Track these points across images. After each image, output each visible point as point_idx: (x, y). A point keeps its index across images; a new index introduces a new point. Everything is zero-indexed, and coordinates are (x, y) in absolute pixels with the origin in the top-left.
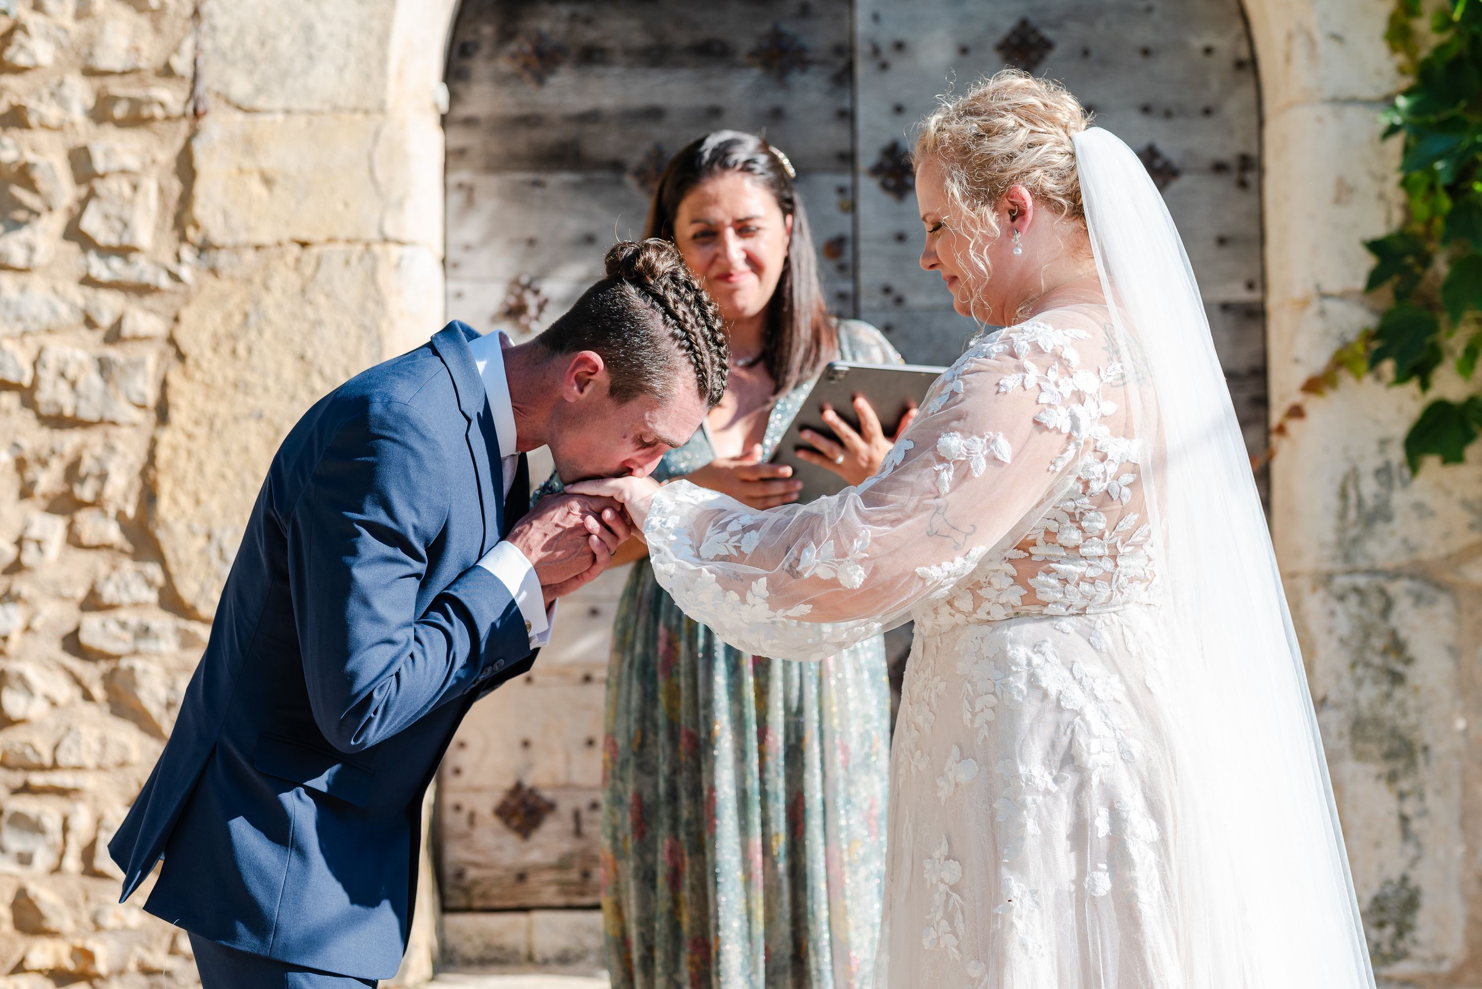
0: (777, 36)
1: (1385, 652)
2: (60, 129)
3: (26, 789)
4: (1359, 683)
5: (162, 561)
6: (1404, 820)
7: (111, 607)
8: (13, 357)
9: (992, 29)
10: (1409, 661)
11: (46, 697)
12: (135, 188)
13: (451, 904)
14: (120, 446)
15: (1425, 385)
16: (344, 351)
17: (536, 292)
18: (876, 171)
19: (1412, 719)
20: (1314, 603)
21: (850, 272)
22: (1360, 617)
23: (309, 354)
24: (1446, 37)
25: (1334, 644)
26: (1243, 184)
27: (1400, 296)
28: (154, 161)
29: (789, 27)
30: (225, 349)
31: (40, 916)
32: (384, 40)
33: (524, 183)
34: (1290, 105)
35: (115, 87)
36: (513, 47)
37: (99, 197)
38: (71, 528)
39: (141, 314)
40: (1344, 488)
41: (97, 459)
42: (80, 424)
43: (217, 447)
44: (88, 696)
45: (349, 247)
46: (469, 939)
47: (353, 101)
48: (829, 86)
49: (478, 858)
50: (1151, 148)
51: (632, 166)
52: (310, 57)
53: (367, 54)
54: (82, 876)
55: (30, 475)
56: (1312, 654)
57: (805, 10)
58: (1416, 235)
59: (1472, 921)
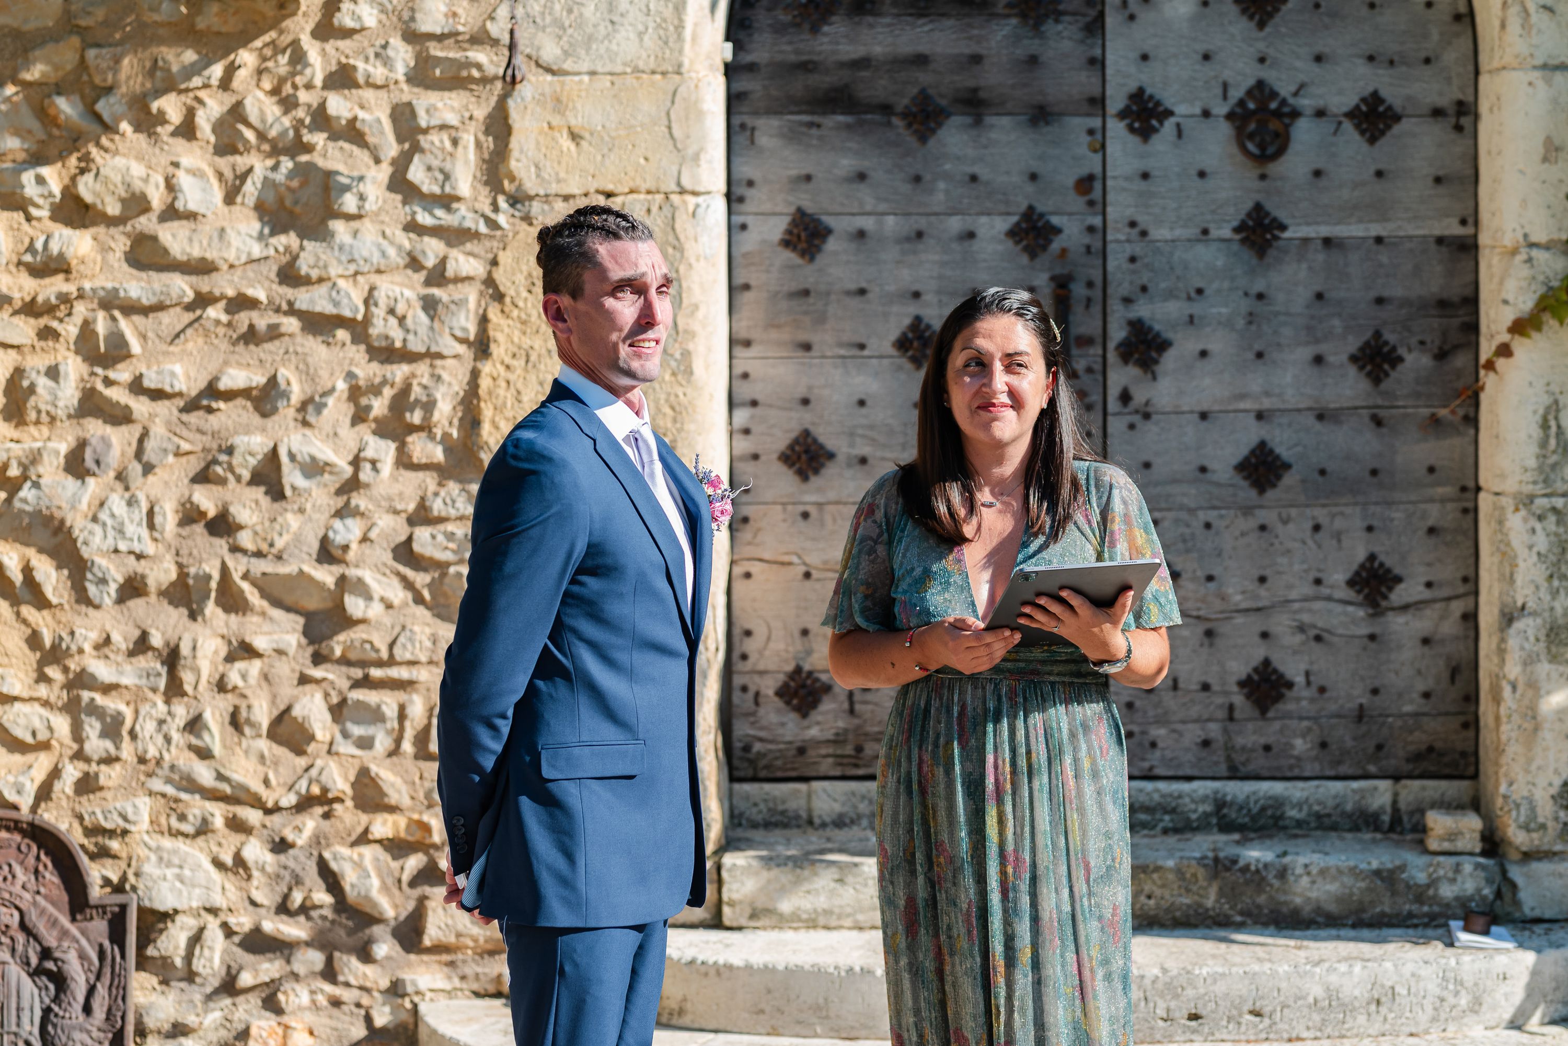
2: (385, 86)
3: (366, 682)
4: (1555, 593)
7: (441, 520)
8: (348, 296)
11: (382, 599)
12: (455, 142)
13: (737, 774)
14: (445, 376)
18: (1122, 115)
20: (1518, 523)
21: (1099, 207)
22: (1556, 534)
25: (1535, 558)
26: (1459, 128)
28: (471, 118)
31: (383, 794)
32: (680, 7)
33: (801, 124)
34: (1505, 68)
35: (436, 50)
37: (422, 151)
38: (402, 450)
39: (461, 258)
40: (1545, 420)
41: (425, 387)
42: (407, 356)
43: (532, 378)
44: (419, 600)
45: (650, 197)
46: (755, 805)
47: (652, 65)
48: (1079, 35)
49: (762, 734)
50: (1375, 95)
51: (899, 109)
52: (612, 22)
53: (665, 20)
54: (417, 757)
55: (364, 401)
56: (1514, 566)
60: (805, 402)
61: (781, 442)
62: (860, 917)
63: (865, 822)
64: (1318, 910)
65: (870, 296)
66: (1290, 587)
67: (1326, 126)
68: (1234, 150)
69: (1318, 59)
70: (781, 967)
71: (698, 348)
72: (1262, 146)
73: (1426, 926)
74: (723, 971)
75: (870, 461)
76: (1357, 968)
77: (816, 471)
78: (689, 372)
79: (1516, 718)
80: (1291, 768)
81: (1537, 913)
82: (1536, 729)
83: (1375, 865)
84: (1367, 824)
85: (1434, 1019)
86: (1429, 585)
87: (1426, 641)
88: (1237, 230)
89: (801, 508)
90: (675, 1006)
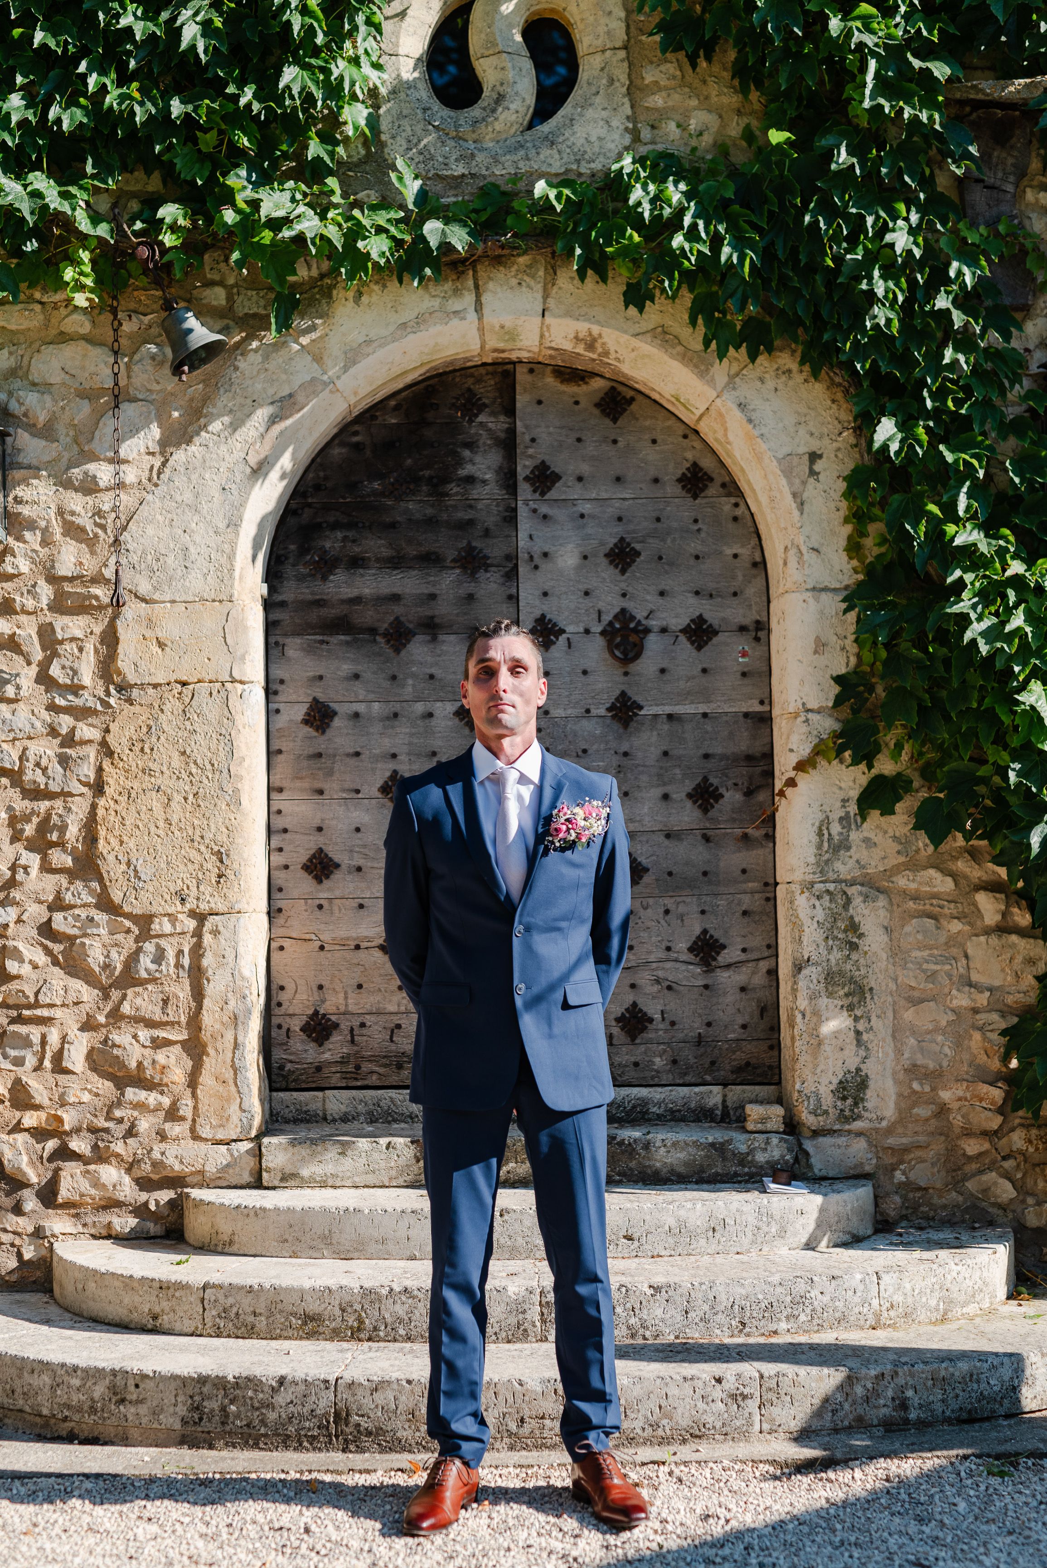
0: (470, 549)
1: (845, 931)
2: (34, 613)
3: (19, 1020)
4: (830, 949)
5: (101, 880)
6: (858, 1033)
7: (72, 907)
8: (9, 755)
9: (602, 544)
10: (861, 936)
11: (31, 962)
12: (81, 649)
13: (273, 1086)
14: (74, 808)
15: (870, 767)
16: (209, 749)
19: (863, 971)
20: (803, 902)
22: (830, 909)
23: (188, 752)
24: (882, 549)
25: (815, 926)
26: (757, 639)
27: (855, 711)
28: (91, 633)
29: (477, 544)
30: (137, 749)
31: (31, 1097)
32: (231, 557)
33: (315, 641)
34: (786, 592)
35: (68, 588)
36: (308, 558)
37: (59, 656)
38: (45, 860)
39: (85, 728)
40: (820, 829)
41: (60, 816)
42: (50, 795)
43: (132, 808)
44: (56, 963)
45: (211, 685)
46: (288, 1107)
47: (213, 595)
48: (502, 580)
49: (291, 1057)
50: (700, 617)
51: (382, 630)
52: (186, 567)
53: (221, 565)
54: (53, 1071)
55: (19, 826)
56: (801, 931)
57: (487, 533)
58: (864, 673)
59: (900, 1095)
60: (320, 829)
61: (303, 857)
62: (357, 1179)
63: (362, 1118)
64: (672, 1171)
65: (362, 757)
66: (649, 952)
67: (668, 639)
68: (607, 655)
69: (662, 594)
70: (299, 1209)
71: (245, 787)
72: (625, 653)
73: (747, 1182)
74: (259, 1212)
75: (366, 870)
76: (699, 1206)
77: (327, 877)
78: (238, 805)
79: (805, 1036)
80: (653, 1078)
81: (824, 1173)
82: (819, 1044)
83: (711, 1139)
84: (706, 1117)
85: (753, 1242)
86: (744, 950)
87: (743, 989)
88: (609, 710)
89: (318, 902)
90: (227, 1239)
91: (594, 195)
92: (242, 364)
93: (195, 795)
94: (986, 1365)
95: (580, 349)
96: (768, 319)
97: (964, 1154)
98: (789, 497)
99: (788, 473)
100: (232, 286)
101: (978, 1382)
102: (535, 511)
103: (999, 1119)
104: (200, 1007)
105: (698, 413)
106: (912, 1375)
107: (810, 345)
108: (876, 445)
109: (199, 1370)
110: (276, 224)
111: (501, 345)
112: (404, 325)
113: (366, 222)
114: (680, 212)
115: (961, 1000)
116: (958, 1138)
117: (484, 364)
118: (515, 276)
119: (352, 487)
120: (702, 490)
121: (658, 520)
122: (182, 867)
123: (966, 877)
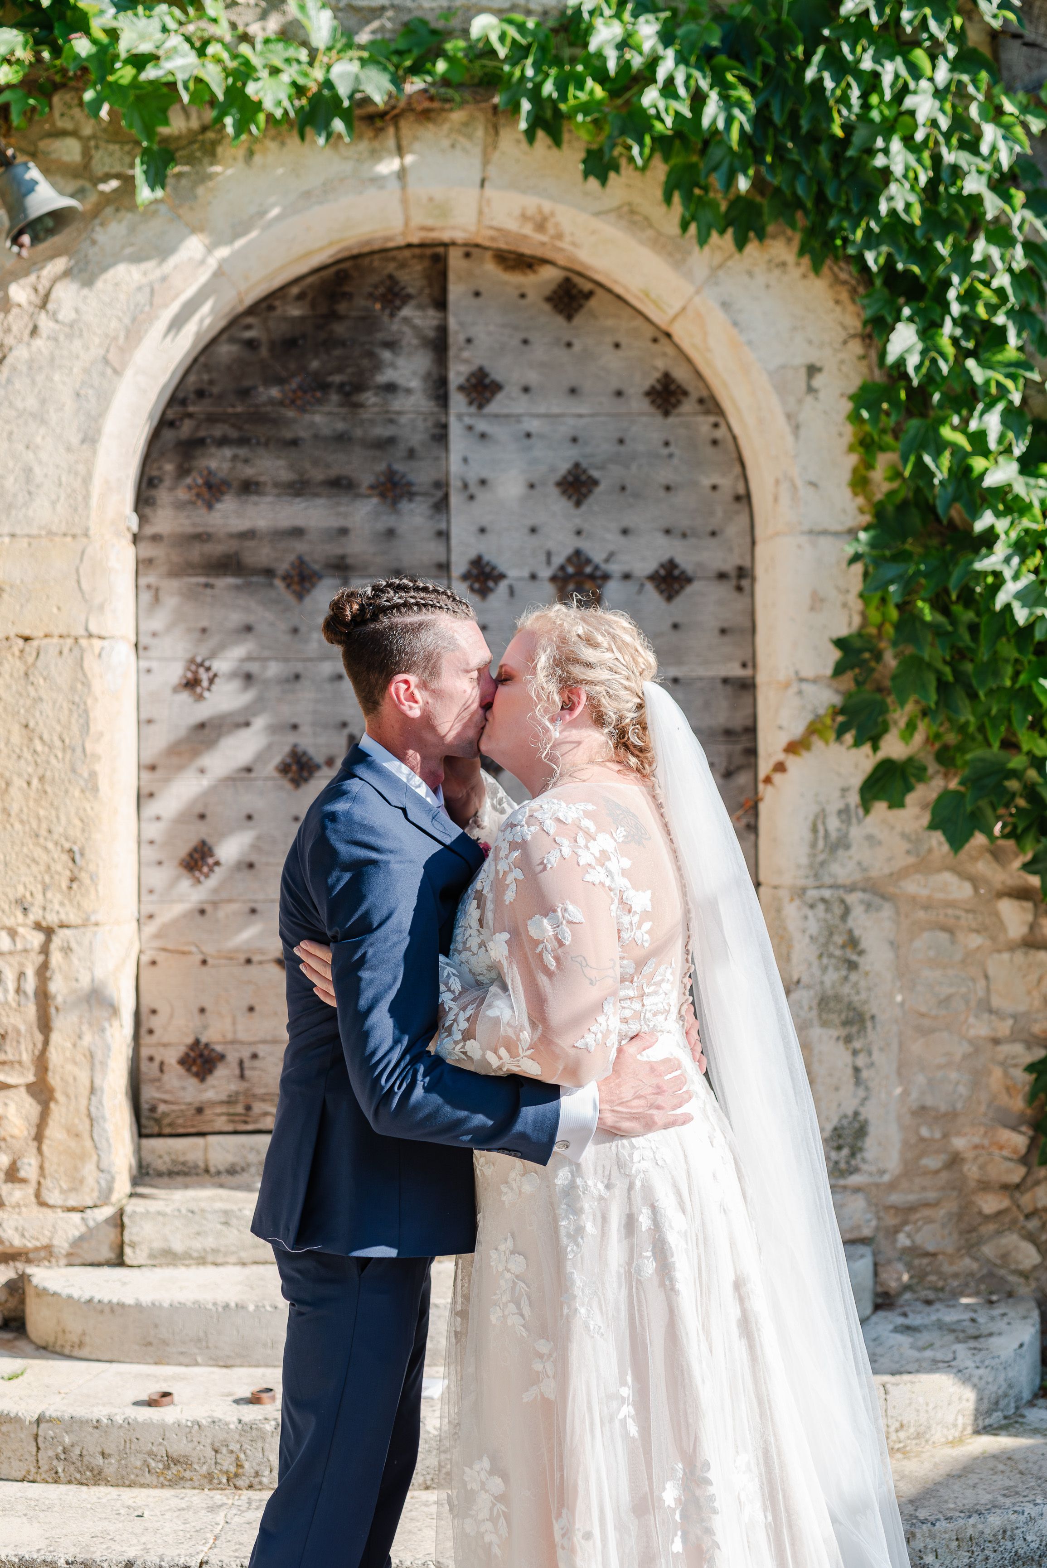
0: (390, 474)
1: (843, 947)
4: (824, 969)
6: (857, 1070)
9: (553, 469)
10: (861, 953)
13: (144, 1131)
15: (875, 748)
16: (59, 721)
17: (208, 669)
18: (465, 577)
19: (863, 996)
20: (792, 911)
22: (825, 920)
23: (32, 724)
24: (895, 485)
25: (807, 940)
26: (739, 589)
27: (858, 682)
29: (399, 467)
32: (87, 480)
33: (198, 584)
34: (777, 534)
36: (189, 480)
40: (814, 824)
45: (62, 641)
46: (160, 1157)
47: (63, 528)
48: (428, 512)
49: (166, 1097)
50: (671, 561)
51: (280, 572)
52: (30, 493)
53: (74, 491)
56: (790, 947)
57: (411, 454)
58: (870, 636)
59: (905, 1143)
60: (202, 817)
61: (181, 850)
62: (244, 1255)
63: (253, 1170)
65: (255, 727)
67: (631, 587)
69: (625, 532)
70: (166, 1304)
71: (103, 769)
74: (115, 1309)
75: (257, 866)
77: (206, 875)
78: (95, 789)
89: (199, 906)
90: (76, 1340)
91: (547, 37)
92: (101, 235)
93: (42, 779)
94: (1022, 1518)
95: (528, 230)
96: (758, 199)
97: (980, 1213)
98: (781, 420)
99: (781, 389)
100: (89, 138)
101: (1012, 1539)
102: (470, 428)
103: (1022, 1171)
104: (46, 1042)
105: (672, 312)
106: (932, 1536)
107: (811, 232)
108: (891, 359)
109: (22, 1552)
110: (139, 61)
111: (430, 222)
112: (307, 195)
113: (256, 61)
114: (653, 62)
115: (980, 1028)
116: (974, 1192)
117: (409, 246)
118: (448, 136)
119: (245, 393)
120: (675, 406)
121: (621, 441)
122: (23, 869)
123: (987, 882)
